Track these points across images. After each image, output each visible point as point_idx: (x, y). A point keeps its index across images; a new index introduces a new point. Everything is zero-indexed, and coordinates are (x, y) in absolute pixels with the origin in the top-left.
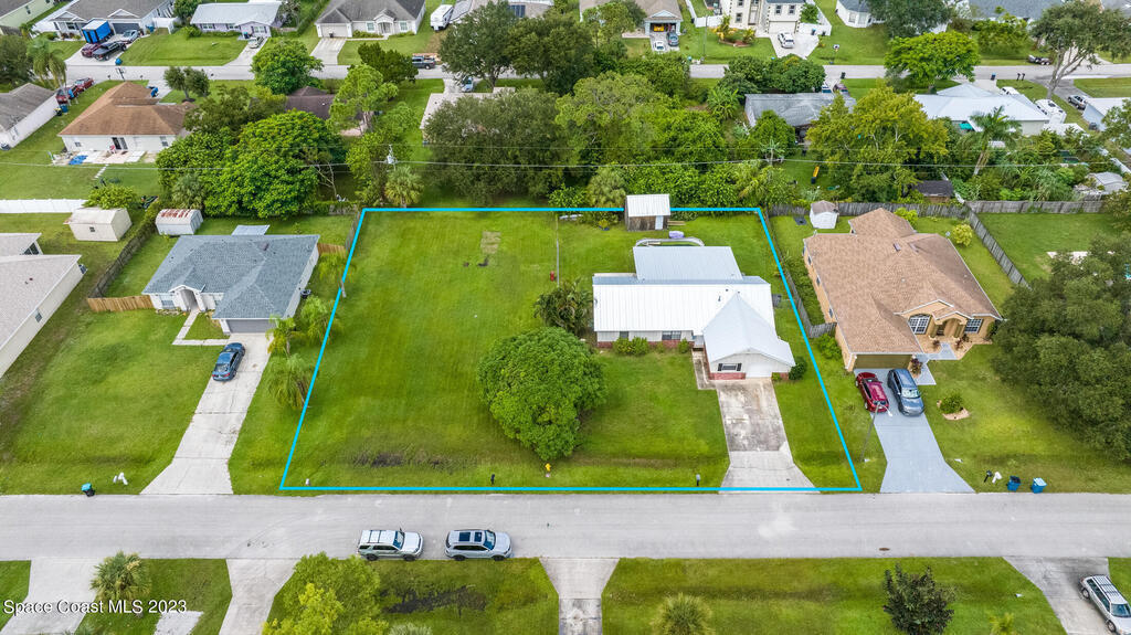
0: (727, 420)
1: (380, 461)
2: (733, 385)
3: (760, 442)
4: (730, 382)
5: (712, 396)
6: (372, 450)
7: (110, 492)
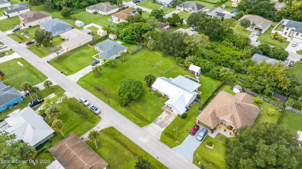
0: (159, 117)
1: (99, 90)
2: (169, 112)
3: (160, 125)
4: (169, 111)
5: (162, 111)
6: (99, 88)
7: (64, 74)
